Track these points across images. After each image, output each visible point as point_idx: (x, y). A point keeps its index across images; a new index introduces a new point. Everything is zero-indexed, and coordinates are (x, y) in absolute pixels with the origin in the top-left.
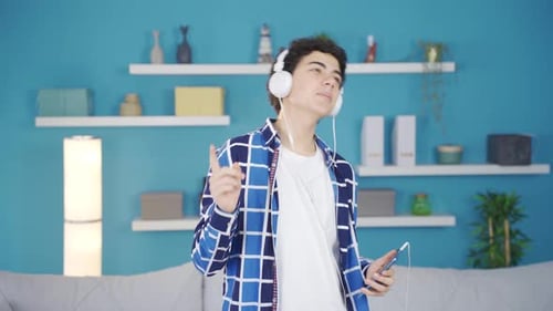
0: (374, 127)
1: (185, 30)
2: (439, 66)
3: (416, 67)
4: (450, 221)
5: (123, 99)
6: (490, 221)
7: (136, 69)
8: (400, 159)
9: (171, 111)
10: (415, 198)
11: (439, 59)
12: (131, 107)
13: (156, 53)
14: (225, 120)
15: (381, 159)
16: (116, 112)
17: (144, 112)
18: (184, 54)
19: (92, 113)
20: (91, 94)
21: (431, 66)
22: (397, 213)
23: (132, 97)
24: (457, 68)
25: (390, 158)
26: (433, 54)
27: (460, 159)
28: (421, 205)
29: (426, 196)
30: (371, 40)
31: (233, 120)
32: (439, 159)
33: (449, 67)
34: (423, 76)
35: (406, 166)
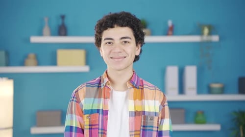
0: (172, 73)
1: (63, 17)
2: (210, 38)
3: (196, 39)
4: (217, 127)
5: (26, 57)
6: (241, 127)
7: (35, 39)
8: (187, 91)
9: (54, 63)
10: (196, 114)
11: (210, 34)
12: (31, 60)
13: (46, 30)
14: (86, 69)
15: (176, 91)
16: (23, 64)
17: (39, 64)
18: (62, 31)
19: (8, 64)
20: (7, 54)
21: (205, 38)
22: (186, 122)
23: (32, 55)
24: (220, 39)
25: (182, 90)
26: (206, 31)
27: (222, 91)
28: (200, 117)
29: (203, 113)
30: (170, 23)
31: (91, 69)
32: (210, 91)
33: (215, 38)
34: (200, 43)
35: (192, 95)
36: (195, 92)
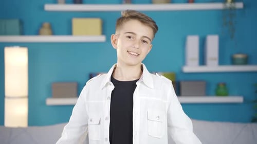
0: (193, 42)
2: (233, 4)
3: (219, 6)
4: (239, 99)
5: (41, 26)
7: (49, 7)
8: (209, 62)
9: (70, 33)
10: (218, 86)
12: (45, 30)
14: (102, 39)
15: (197, 62)
16: (38, 33)
17: (53, 33)
19: (22, 33)
20: (21, 23)
21: (229, 5)
22: (207, 94)
23: (46, 25)
24: (244, 6)
25: (203, 61)
27: (246, 62)
28: (221, 90)
29: (225, 84)
32: (233, 62)
33: (239, 5)
34: (224, 11)
35: (213, 66)
36: (216, 62)
